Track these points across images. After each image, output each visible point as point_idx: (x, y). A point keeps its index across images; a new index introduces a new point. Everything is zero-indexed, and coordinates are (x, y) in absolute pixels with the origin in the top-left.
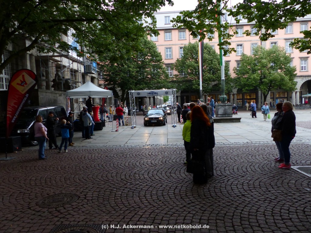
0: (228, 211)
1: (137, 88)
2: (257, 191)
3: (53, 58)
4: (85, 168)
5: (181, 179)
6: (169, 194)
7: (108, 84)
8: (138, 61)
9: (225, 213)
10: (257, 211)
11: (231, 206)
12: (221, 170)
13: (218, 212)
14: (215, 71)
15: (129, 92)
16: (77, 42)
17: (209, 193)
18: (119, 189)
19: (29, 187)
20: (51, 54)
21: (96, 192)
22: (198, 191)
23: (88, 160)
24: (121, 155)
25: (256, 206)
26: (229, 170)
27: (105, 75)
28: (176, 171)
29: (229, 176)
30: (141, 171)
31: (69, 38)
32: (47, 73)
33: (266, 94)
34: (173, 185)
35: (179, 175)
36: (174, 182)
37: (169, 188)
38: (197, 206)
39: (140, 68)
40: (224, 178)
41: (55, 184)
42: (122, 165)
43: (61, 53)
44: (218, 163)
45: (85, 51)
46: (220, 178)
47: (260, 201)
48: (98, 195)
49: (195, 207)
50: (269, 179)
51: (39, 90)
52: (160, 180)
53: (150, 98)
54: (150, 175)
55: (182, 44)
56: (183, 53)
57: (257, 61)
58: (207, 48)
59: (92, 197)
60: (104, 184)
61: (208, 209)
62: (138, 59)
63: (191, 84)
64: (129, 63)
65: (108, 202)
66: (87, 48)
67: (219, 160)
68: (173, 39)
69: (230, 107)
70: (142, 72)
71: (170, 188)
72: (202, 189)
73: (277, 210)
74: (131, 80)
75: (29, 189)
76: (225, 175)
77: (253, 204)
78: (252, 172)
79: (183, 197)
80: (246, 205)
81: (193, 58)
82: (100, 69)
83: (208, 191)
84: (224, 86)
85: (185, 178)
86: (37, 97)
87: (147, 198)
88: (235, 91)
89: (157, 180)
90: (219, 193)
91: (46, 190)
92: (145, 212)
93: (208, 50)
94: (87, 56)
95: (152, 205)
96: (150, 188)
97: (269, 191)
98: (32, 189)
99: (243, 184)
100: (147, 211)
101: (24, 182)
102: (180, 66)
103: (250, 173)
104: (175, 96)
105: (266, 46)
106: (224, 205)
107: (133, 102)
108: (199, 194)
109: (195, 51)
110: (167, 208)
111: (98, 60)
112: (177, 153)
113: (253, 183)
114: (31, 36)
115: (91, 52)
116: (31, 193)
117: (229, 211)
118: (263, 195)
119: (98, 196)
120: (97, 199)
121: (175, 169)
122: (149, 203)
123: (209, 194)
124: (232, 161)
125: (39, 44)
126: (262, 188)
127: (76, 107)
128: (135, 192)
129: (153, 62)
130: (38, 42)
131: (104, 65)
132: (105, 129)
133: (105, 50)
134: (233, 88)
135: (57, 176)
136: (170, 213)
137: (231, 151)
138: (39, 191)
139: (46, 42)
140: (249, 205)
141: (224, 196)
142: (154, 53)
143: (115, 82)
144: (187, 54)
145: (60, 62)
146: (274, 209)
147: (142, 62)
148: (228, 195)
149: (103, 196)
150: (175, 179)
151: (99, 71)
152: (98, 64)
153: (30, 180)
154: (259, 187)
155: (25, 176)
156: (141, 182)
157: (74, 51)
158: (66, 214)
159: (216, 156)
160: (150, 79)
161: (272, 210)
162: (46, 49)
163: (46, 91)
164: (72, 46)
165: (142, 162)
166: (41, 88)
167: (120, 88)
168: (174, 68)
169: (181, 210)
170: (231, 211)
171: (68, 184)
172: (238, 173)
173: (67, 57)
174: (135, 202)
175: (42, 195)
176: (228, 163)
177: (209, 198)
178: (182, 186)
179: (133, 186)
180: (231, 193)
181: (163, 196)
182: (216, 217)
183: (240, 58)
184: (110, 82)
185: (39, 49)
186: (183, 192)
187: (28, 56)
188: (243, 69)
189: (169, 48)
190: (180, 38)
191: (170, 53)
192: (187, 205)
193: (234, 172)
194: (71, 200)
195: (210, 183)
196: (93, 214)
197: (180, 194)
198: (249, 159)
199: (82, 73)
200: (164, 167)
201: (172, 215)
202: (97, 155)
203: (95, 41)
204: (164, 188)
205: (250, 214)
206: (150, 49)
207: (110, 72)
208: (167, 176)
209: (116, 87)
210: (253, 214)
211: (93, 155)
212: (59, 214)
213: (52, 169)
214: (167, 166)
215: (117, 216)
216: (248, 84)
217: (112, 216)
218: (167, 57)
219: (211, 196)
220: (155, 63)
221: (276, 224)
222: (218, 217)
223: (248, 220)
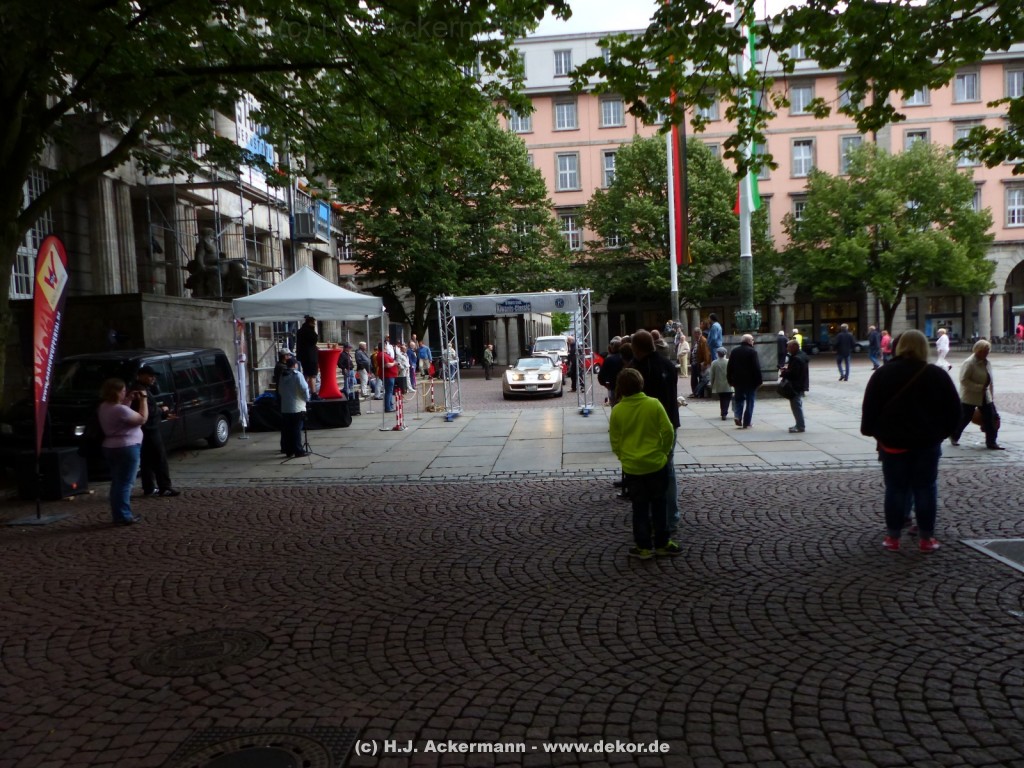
0: (752, 686)
1: (465, 288)
2: (852, 622)
3: (190, 191)
4: (290, 549)
5: (603, 584)
6: (561, 630)
7: (369, 277)
8: (468, 199)
9: (742, 689)
10: (849, 685)
11: (763, 668)
12: (734, 552)
13: (719, 687)
14: (723, 228)
15: (436, 303)
16: (268, 139)
17: (692, 626)
18: (400, 615)
19: (110, 611)
20: (182, 178)
21: (325, 624)
22: (655, 621)
23: (301, 522)
24: (410, 506)
25: (845, 668)
26: (760, 553)
27: (361, 246)
28: (587, 556)
29: (760, 573)
30: (474, 558)
31: (241, 126)
32: (171, 241)
33: (892, 305)
34: (576, 602)
35: (597, 570)
36: (581, 593)
37: (562, 612)
38: (654, 670)
39: (473, 222)
40: (744, 581)
41: (196, 601)
42: (410, 538)
43: (215, 175)
44: (724, 530)
45: (293, 169)
46: (732, 578)
47: (860, 653)
48: (330, 635)
49: (646, 673)
50: (892, 581)
51: (144, 298)
52: (534, 585)
53: (506, 320)
54: (503, 570)
55: (612, 142)
56: (614, 169)
57: (859, 195)
58: (694, 155)
59: (312, 642)
60: (351, 600)
61: (688, 678)
62: (465, 193)
63: (641, 271)
64: (438, 207)
65: (365, 656)
66: (298, 158)
67: (730, 521)
68: (580, 126)
69: (769, 350)
70: (482, 234)
71: (566, 611)
72: (671, 613)
73: (914, 681)
74: (445, 263)
75: (110, 617)
76: (748, 570)
77: (836, 662)
78: (838, 558)
80: (812, 665)
81: (648, 187)
82: (342, 225)
83: (689, 620)
84: (750, 281)
85: (615, 581)
86: (137, 320)
87: (490, 643)
88: (788, 294)
89: (524, 585)
90: (726, 628)
91: (164, 619)
92: (483, 688)
93: (696, 161)
94: (300, 186)
95: (507, 666)
96: (502, 611)
97: (892, 621)
98: (120, 615)
99: (804, 598)
100: (488, 686)
101: (96, 595)
102: (605, 212)
103: (829, 562)
104: (589, 312)
105: (890, 144)
106: (740, 666)
107: (449, 333)
108: (660, 631)
109: (653, 165)
110: (554, 677)
111: (335, 196)
112: (591, 498)
113: (840, 594)
114: (116, 120)
115: (312, 171)
116: (117, 627)
117: (756, 683)
118: (869, 633)
119: (333, 637)
120: (330, 648)
121: (584, 551)
122: (498, 660)
123: (694, 632)
124: (772, 524)
125: (143, 147)
126: (868, 612)
127: (263, 352)
128: (451, 624)
129: (518, 201)
130: (142, 141)
131: (354, 213)
132: (357, 422)
133: (356, 163)
134: (782, 284)
135: (199, 576)
136: (566, 692)
137: (772, 492)
138: (141, 623)
139: (164, 138)
140: (821, 666)
141: (742, 636)
142: (520, 173)
143: (391, 270)
144: (628, 174)
145: (211, 203)
146: (903, 677)
147: (481, 201)
148: (754, 632)
149: (346, 639)
150: (584, 583)
151: (339, 232)
152: (336, 211)
153: (115, 587)
154: (858, 606)
155: (98, 576)
156: (472, 594)
157: (256, 167)
158: (229, 693)
159: (720, 509)
160: (507, 258)
161: (896, 682)
162: (167, 164)
163: (169, 301)
164: (250, 152)
165: (478, 528)
166: (152, 292)
167: (409, 290)
168: (587, 221)
169: (599, 682)
170: (761, 683)
171: (235, 601)
172: (789, 563)
173: (234, 187)
174: (449, 656)
175: (154, 634)
176: (757, 531)
177: (692, 645)
178: (606, 604)
179: (446, 604)
180: (763, 626)
181: (541, 637)
182: (712, 703)
183: (805, 183)
184: (377, 268)
185: (142, 162)
186: (609, 626)
187: (108, 185)
188: (814, 222)
189: (569, 157)
190: (606, 123)
191: (573, 172)
192: (620, 665)
193: (777, 559)
194: (244, 651)
195: (696, 594)
196: (314, 696)
197: (597, 630)
198: (830, 517)
199: (284, 241)
200: (547, 544)
201: (569, 697)
202: (331, 506)
203: (324, 134)
204: (546, 612)
205: (826, 692)
206: (505, 159)
207: (374, 237)
208: (557, 574)
209: (395, 286)
210: (833, 694)
211: (320, 508)
212: (206, 693)
213: (185, 552)
214: (558, 541)
215: (391, 701)
216: (833, 271)
217: (376, 700)
218: (564, 184)
219: (697, 638)
220: (521, 204)
221: (907, 726)
222: (718, 705)
223: (817, 713)
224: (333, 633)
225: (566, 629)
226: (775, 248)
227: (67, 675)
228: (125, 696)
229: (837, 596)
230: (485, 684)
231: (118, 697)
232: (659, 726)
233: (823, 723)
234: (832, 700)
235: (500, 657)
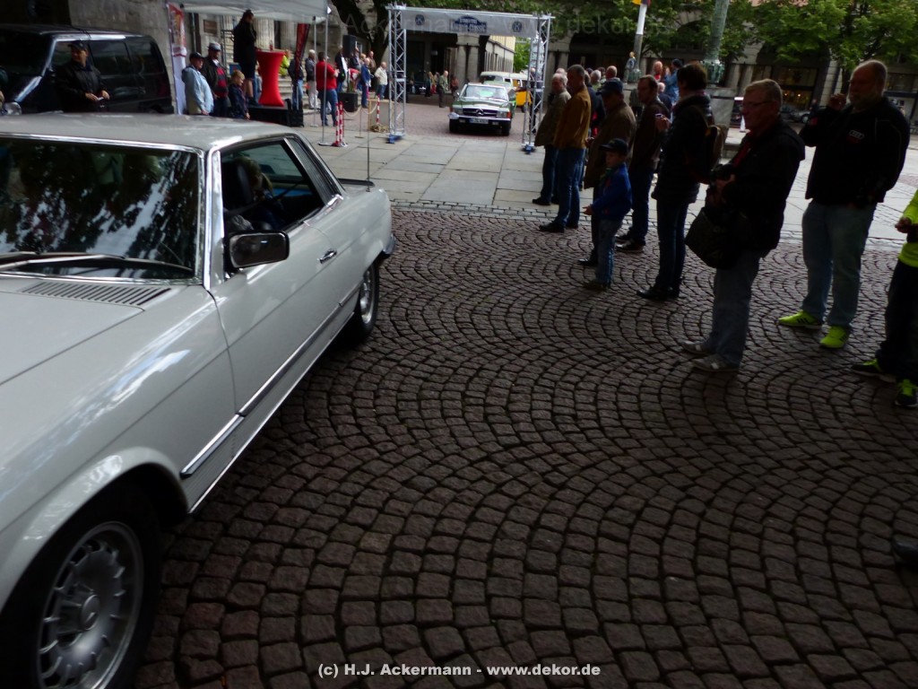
0: (652, 502)
2: (777, 424)
5: (504, 341)
9: (639, 506)
12: (655, 319)
13: (612, 498)
22: (553, 396)
25: (766, 489)
26: (684, 325)
28: (495, 305)
34: (469, 361)
35: (502, 323)
36: (478, 350)
37: (451, 371)
38: (538, 465)
40: (661, 356)
46: (648, 351)
47: (784, 470)
49: (527, 466)
52: (428, 333)
69: (725, 105)
71: (455, 370)
76: (669, 343)
77: (756, 480)
78: (767, 342)
79: (494, 414)
80: (728, 481)
83: (591, 400)
85: (519, 339)
87: (358, 402)
89: (417, 333)
95: (367, 437)
96: (383, 362)
97: (823, 429)
103: (757, 345)
108: (557, 410)
110: (419, 459)
112: (514, 239)
113: (767, 386)
117: (657, 498)
121: (493, 299)
122: (358, 426)
124: (700, 291)
126: (797, 414)
136: (426, 482)
140: (737, 484)
141: (649, 429)
146: (835, 512)
150: (483, 338)
154: (786, 405)
169: (469, 473)
170: (663, 500)
177: (590, 433)
178: (502, 366)
180: (675, 419)
181: (419, 400)
186: (499, 395)
192: (499, 452)
195: (604, 367)
198: (762, 291)
200: (455, 286)
201: (429, 490)
204: (432, 370)
205: (739, 523)
208: (456, 322)
214: (467, 284)
216: (803, 31)
221: (837, 588)
222: (607, 527)
223: (725, 554)
225: (449, 394)
232: (530, 548)
233: (733, 570)
234: (746, 536)
235: (364, 423)
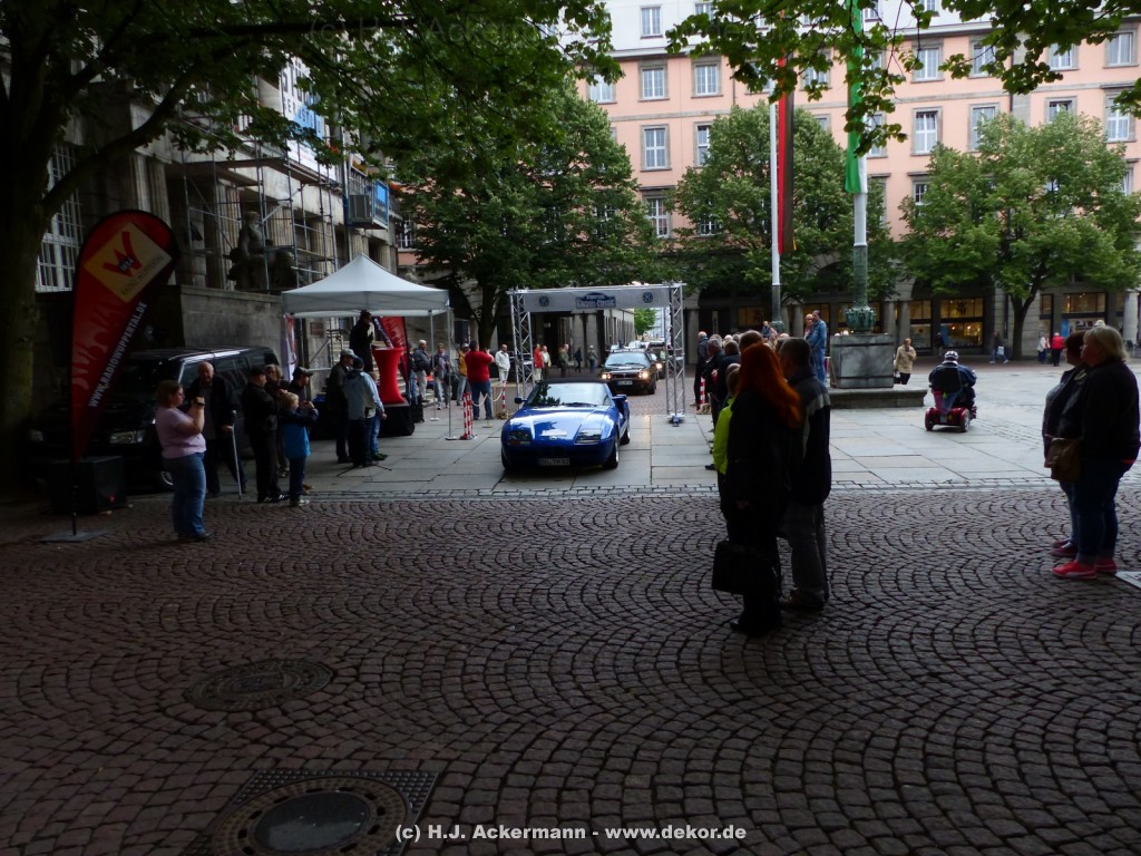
0: (877, 732)
1: (538, 280)
2: (988, 662)
3: (232, 170)
4: (352, 570)
5: (703, 615)
6: (658, 665)
7: (430, 268)
8: (542, 179)
9: (867, 737)
10: (988, 734)
11: (888, 712)
12: (850, 581)
13: (840, 733)
14: (832, 213)
15: (508, 297)
16: (318, 109)
17: (806, 664)
18: (477, 646)
19: (156, 638)
20: (222, 155)
21: (394, 655)
22: (764, 657)
23: (362, 541)
24: (483, 525)
25: (983, 714)
26: (880, 583)
27: (422, 233)
28: (684, 583)
29: (880, 605)
30: (557, 583)
31: (288, 95)
32: (212, 227)
33: (1024, 301)
34: (674, 634)
35: (696, 599)
36: (678, 624)
37: (658, 645)
38: (764, 713)
39: (547, 205)
40: (863, 613)
41: (250, 628)
42: (485, 561)
43: (259, 151)
44: (838, 555)
45: (347, 144)
46: (848, 610)
47: (999, 698)
48: (401, 668)
49: (756, 716)
50: (1032, 618)
51: (183, 290)
52: (626, 614)
53: (584, 317)
54: (590, 597)
55: (706, 114)
56: (709, 145)
57: (991, 174)
58: (800, 128)
59: (381, 676)
60: (423, 629)
61: (805, 723)
62: (540, 172)
63: (738, 263)
64: (509, 188)
65: (440, 691)
66: (353, 133)
67: (843, 546)
68: (671, 95)
69: (884, 352)
70: (558, 218)
71: (663, 644)
72: (781, 648)
73: (1062, 730)
74: (517, 252)
75: (157, 644)
76: (868, 601)
77: (972, 708)
78: (969, 590)
79: (712, 677)
80: (946, 711)
81: (746, 165)
82: (400, 209)
83: (803, 657)
84: (863, 271)
85: (717, 611)
86: (176, 315)
87: (579, 679)
88: (904, 290)
89: (614, 614)
90: (845, 666)
91: (217, 648)
92: (573, 730)
93: (802, 135)
94: (354, 164)
95: (599, 705)
96: (591, 643)
97: (1034, 662)
98: (168, 642)
99: (932, 635)
100: (579, 727)
101: (139, 620)
102: (698, 195)
103: (959, 594)
104: (681, 308)
105: (1029, 115)
106: (863, 710)
107: (523, 330)
108: (770, 669)
109: (753, 138)
110: (652, 718)
111: (393, 176)
112: (685, 518)
113: (973, 631)
114: (147, 89)
115: (367, 146)
116: (165, 656)
117: (882, 729)
118: (1008, 676)
119: (404, 669)
120: (400, 682)
121: (679, 577)
122: (588, 698)
123: (809, 670)
124: (892, 550)
125: (179, 120)
126: (1007, 651)
127: (315, 351)
128: (535, 656)
129: (599, 181)
130: (176, 113)
131: (414, 195)
132: (422, 432)
133: (419, 138)
134: (898, 278)
135: (252, 600)
136: (665, 735)
137: (890, 514)
138: (191, 652)
139: (202, 109)
140: (956, 712)
141: (863, 676)
142: (602, 149)
143: (456, 257)
144: (725, 151)
145: (256, 184)
146: (1050, 727)
147: (558, 181)
148: (877, 672)
149: (419, 672)
150: (681, 613)
151: (398, 217)
152: (394, 192)
153: (161, 611)
154: (995, 645)
155: (142, 599)
156: (556, 624)
157: (305, 142)
158: (292, 731)
159: (832, 532)
160: (586, 247)
161: (1042, 732)
162: (206, 138)
163: (210, 294)
164: (299, 126)
165: (560, 549)
166: (191, 283)
167: (476, 282)
168: (677, 205)
169: (702, 724)
170: (888, 730)
171: (293, 629)
172: (914, 594)
173: (281, 165)
174: (534, 692)
175: (205, 664)
176: (876, 558)
177: (808, 685)
178: (707, 637)
179: (528, 635)
180: (887, 665)
181: (636, 673)
182: (833, 751)
183: (927, 161)
184: (440, 257)
185: (178, 136)
186: (711, 661)
187: (140, 164)
188: (937, 206)
189: (657, 132)
190: (699, 91)
191: (660, 148)
192: (726, 706)
193: (900, 590)
194: (305, 684)
195: (809, 628)
196: (386, 735)
197: (699, 666)
198: (957, 543)
199: (336, 227)
200: (638, 569)
201: (671, 741)
202: (395, 524)
203: (383, 104)
204: (640, 646)
205: (962, 742)
206: (585, 132)
207: (437, 222)
208: (651, 602)
209: (460, 278)
210: (971, 744)
211: (383, 525)
212: (266, 731)
213: (236, 573)
214: (649, 566)
215: (472, 743)
216: (955, 262)
217: (455, 741)
218: (651, 162)
219: (812, 678)
220: (603, 184)
221: (1057, 783)
222: (839, 754)
223: (952, 765)
224: (403, 665)
225: (663, 665)
226: (890, 237)
227: (114, 707)
228: (178, 732)
229: (970, 633)
230: (576, 725)
231: (171, 734)
232: (774, 775)
233: (961, 776)
234: (970, 751)
235: (591, 694)
